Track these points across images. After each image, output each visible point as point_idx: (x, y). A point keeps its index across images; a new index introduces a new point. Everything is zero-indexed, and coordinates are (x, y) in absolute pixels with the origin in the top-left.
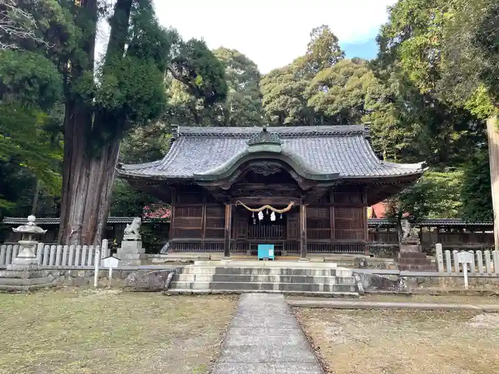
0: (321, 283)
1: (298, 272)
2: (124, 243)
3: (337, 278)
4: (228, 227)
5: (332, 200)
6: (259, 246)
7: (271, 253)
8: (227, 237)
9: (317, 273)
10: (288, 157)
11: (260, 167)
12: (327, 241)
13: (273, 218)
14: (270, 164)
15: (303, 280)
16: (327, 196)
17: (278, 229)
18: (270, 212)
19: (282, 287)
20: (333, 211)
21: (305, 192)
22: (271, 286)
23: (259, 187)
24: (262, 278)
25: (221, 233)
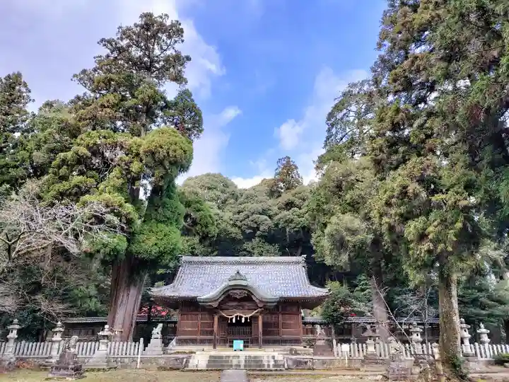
0: (266, 364)
1: (255, 357)
2: (152, 341)
3: (275, 361)
4: (215, 329)
5: (280, 310)
6: (234, 341)
7: (242, 347)
8: (215, 335)
9: (265, 358)
10: (251, 287)
11: (235, 293)
13: (243, 321)
14: (241, 291)
15: (257, 362)
16: (277, 307)
17: (247, 329)
18: (241, 317)
19: (245, 366)
20: (280, 316)
21: (261, 308)
22: (240, 366)
23: (235, 304)
24: (235, 362)
25: (211, 333)
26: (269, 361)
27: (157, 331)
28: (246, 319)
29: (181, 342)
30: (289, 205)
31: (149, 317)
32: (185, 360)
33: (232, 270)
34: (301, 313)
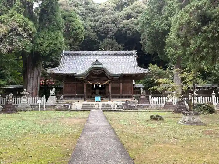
0: (113, 107)
1: (108, 104)
2: (50, 97)
3: (118, 106)
4: (85, 91)
5: (121, 80)
6: (95, 97)
7: (100, 100)
8: (85, 94)
9: (112, 104)
10: (104, 69)
11: (96, 72)
12: (119, 95)
13: (100, 86)
14: (99, 71)
16: (119, 79)
17: (102, 91)
18: (99, 85)
19: (102, 108)
20: (121, 84)
21: (110, 80)
22: (99, 108)
23: (96, 77)
24: (96, 106)
25: (83, 93)
26: (114, 106)
27: (53, 92)
28: (102, 85)
29: (66, 98)
30: (129, 17)
31: (45, 85)
32: (70, 106)
33: (93, 59)
34: (133, 82)
